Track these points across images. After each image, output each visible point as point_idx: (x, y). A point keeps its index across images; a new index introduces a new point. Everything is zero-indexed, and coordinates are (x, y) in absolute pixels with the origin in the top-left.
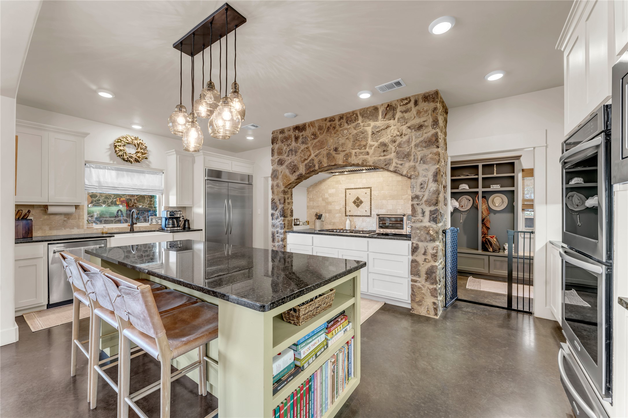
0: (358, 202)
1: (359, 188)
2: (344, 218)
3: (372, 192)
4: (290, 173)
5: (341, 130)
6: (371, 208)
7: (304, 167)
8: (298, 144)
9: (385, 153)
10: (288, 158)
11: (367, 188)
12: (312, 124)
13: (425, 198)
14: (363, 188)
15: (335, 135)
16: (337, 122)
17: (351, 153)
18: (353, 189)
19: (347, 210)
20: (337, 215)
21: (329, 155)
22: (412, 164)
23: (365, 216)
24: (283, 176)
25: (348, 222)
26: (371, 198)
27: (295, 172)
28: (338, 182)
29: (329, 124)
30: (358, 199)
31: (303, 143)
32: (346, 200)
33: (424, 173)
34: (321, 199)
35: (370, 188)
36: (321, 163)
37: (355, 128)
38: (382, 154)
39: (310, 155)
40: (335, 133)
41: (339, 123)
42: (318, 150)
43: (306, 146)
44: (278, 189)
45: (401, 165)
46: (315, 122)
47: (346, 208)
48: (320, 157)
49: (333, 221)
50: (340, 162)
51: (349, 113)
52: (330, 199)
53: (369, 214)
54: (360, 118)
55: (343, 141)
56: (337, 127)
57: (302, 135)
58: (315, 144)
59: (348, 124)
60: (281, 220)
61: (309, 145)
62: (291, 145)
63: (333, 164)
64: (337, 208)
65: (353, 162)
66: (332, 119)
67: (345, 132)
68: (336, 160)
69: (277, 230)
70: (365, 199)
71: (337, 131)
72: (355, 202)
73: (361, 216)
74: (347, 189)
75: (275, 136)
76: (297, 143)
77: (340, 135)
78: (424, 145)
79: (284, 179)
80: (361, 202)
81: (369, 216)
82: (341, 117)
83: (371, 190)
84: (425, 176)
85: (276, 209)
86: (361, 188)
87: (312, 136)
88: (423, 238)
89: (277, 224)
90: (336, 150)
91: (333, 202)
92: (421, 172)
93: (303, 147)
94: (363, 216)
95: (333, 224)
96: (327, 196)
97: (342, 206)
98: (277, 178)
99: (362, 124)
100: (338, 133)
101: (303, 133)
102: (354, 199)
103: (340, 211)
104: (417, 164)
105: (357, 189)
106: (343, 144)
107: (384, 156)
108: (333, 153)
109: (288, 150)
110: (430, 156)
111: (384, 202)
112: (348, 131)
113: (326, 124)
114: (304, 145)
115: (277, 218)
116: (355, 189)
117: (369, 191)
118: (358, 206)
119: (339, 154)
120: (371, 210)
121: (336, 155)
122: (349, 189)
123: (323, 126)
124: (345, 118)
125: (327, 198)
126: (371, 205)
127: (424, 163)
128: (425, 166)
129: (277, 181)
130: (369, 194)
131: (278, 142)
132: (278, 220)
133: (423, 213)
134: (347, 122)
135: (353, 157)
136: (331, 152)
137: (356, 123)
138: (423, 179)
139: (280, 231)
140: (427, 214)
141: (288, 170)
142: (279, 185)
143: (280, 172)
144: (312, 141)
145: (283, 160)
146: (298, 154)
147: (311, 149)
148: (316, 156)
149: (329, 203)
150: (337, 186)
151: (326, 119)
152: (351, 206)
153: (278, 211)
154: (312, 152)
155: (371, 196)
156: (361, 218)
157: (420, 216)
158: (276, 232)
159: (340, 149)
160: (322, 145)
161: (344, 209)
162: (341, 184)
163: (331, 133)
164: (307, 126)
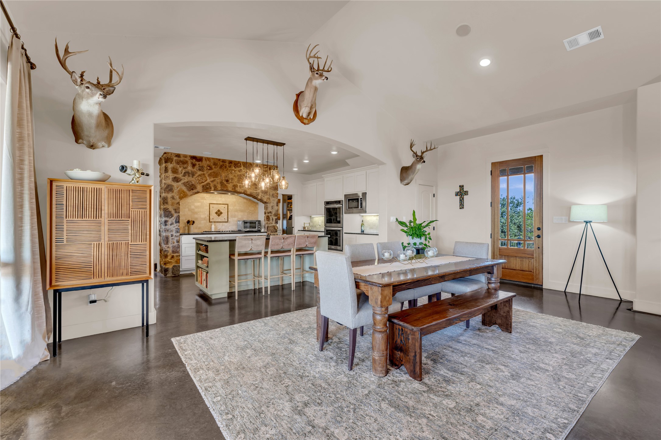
0: (219, 213)
1: (220, 204)
2: (208, 224)
3: (229, 207)
4: (188, 190)
5: (230, 170)
6: (228, 217)
7: (201, 187)
8: (195, 170)
9: (257, 189)
10: (183, 177)
11: (225, 204)
12: (208, 159)
13: (273, 213)
14: (222, 204)
15: (226, 172)
16: (227, 164)
17: (237, 185)
18: (215, 204)
19: (210, 218)
20: (202, 222)
21: (222, 183)
22: (268, 196)
23: (224, 222)
24: (179, 191)
25: (213, 226)
26: (228, 211)
27: (192, 189)
28: (203, 198)
29: (221, 163)
30: (219, 211)
31: (200, 170)
32: (210, 211)
33: (273, 202)
34: (187, 210)
35: (228, 204)
36: (216, 187)
37: (239, 171)
38: (255, 189)
39: (207, 180)
40: (226, 171)
41: (229, 165)
42: (213, 178)
43: (202, 173)
44: (174, 201)
45: (264, 196)
46: (211, 159)
47: (210, 217)
48: (215, 183)
49: (198, 226)
50: (230, 189)
51: (236, 161)
52: (196, 210)
53: (227, 221)
54: (242, 166)
55: (232, 177)
56: (228, 167)
57: (199, 164)
58: (211, 173)
59: (235, 168)
60: (177, 225)
61: (205, 172)
62: (187, 168)
63: (225, 189)
64: (203, 216)
65: (238, 191)
66: (224, 161)
67: (233, 171)
68: (227, 188)
69: (172, 233)
70: (224, 211)
71: (228, 169)
72: (216, 213)
73: (221, 222)
74: (211, 204)
75: (170, 157)
76: (193, 169)
77: (229, 173)
78: (273, 189)
79: (181, 193)
80: (221, 213)
81: (226, 222)
82: (231, 162)
83: (228, 206)
84: (273, 203)
85: (170, 217)
86: (221, 204)
87: (209, 168)
88: (273, 231)
89: (171, 229)
90: (227, 181)
91: (199, 212)
92: (272, 201)
93: (199, 173)
94: (222, 222)
95: (199, 229)
96: (193, 207)
97: (206, 215)
98: (173, 192)
99: (243, 170)
100: (228, 171)
101: (200, 163)
102: (216, 211)
103: (205, 219)
104: (270, 197)
105: (218, 204)
106: (232, 179)
107: (256, 190)
108: (225, 183)
109: (184, 171)
110: (275, 194)
111: (236, 213)
112: (235, 172)
113: (219, 163)
114: (200, 172)
115: (172, 224)
116: (217, 204)
117: (227, 206)
118: (219, 215)
119: (229, 184)
120: (228, 218)
121: (227, 184)
122: (212, 204)
123: (217, 163)
124: (233, 163)
125: (193, 209)
126: (228, 215)
127: (273, 197)
128: (273, 199)
129: (172, 194)
130: (227, 208)
131: (173, 163)
132: (172, 226)
133: (273, 219)
134: (235, 167)
135: (239, 188)
136: (223, 181)
137: (240, 168)
138: (273, 204)
139: (175, 234)
140: (274, 220)
141: (185, 187)
142: (175, 197)
143: (175, 187)
144: (207, 171)
145: (179, 179)
146: (195, 177)
147: (207, 175)
148: (212, 182)
149: (196, 213)
150: (202, 201)
151: (219, 160)
152: (214, 216)
153: (173, 218)
154: (208, 178)
155: (228, 209)
156: (221, 224)
157: (271, 221)
158: (170, 236)
159: (230, 181)
160: (216, 175)
161: (208, 217)
162: (205, 200)
163: (223, 170)
164: (204, 159)
